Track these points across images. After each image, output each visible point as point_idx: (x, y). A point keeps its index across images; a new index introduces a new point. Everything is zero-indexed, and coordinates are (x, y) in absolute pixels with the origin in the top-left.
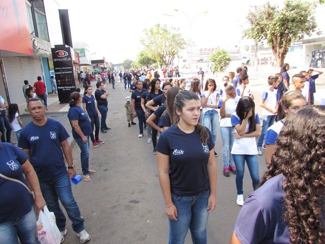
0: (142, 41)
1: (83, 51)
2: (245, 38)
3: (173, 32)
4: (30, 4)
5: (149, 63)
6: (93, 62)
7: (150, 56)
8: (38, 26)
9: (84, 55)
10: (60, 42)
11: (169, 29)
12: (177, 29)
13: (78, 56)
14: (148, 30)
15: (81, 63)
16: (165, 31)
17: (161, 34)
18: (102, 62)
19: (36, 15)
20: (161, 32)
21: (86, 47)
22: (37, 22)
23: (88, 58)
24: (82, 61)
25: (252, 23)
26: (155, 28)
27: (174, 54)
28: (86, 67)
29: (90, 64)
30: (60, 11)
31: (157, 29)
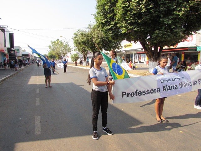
0: (50, 47)
1: (18, 50)
3: (65, 44)
5: (54, 58)
6: (23, 55)
7: (53, 54)
9: (19, 52)
10: (9, 47)
13: (16, 52)
15: (17, 55)
16: (62, 43)
17: (59, 44)
18: (28, 55)
20: (59, 43)
21: (20, 49)
23: (21, 53)
26: (56, 41)
27: (64, 54)
28: (19, 57)
29: (22, 56)
30: (10, 34)
31: (57, 42)
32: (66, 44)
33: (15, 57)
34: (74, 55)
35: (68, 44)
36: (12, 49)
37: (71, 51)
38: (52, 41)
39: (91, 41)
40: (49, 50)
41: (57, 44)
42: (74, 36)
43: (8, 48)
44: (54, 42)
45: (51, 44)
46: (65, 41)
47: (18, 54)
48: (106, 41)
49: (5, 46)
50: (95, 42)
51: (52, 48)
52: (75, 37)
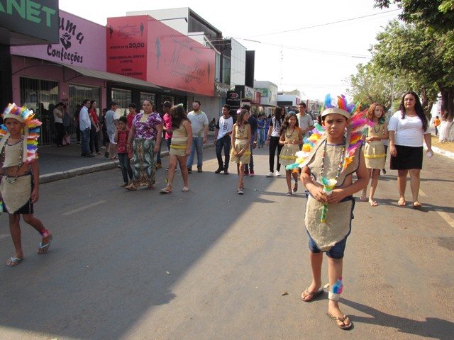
0: (354, 80)
1: (266, 91)
4: (220, 53)
6: (279, 103)
8: (223, 70)
9: (267, 96)
10: (242, 82)
13: (259, 95)
14: (363, 66)
15: (262, 103)
19: (224, 60)
21: (272, 89)
22: (223, 67)
23: (273, 100)
26: (373, 64)
30: (247, 52)
36: (246, 87)
38: (360, 65)
39: (429, 55)
42: (378, 43)
43: (236, 86)
44: (368, 67)
47: (264, 101)
49: (228, 82)
50: (441, 58)
52: (378, 47)
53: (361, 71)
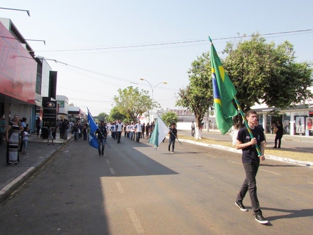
0: (116, 99)
1: (63, 103)
2: (178, 106)
5: (121, 118)
6: (69, 112)
7: (121, 112)
9: (63, 107)
10: (47, 95)
11: (140, 91)
12: (146, 92)
13: (58, 106)
14: (122, 90)
15: (60, 112)
16: (137, 92)
17: (133, 95)
18: (78, 113)
20: (133, 93)
21: (66, 100)
23: (66, 109)
24: (61, 110)
25: (182, 96)
26: (128, 89)
27: (141, 112)
28: (63, 116)
29: (67, 114)
30: (51, 72)
31: (130, 91)
32: (144, 94)
33: (55, 116)
34: (168, 115)
35: (148, 95)
36: (52, 98)
37: (155, 108)
38: (120, 89)
40: (115, 105)
41: (129, 94)
43: (44, 97)
44: (125, 91)
45: (118, 95)
46: (142, 90)
48: (280, 79)
49: (39, 93)
51: (120, 101)
53: (121, 93)
